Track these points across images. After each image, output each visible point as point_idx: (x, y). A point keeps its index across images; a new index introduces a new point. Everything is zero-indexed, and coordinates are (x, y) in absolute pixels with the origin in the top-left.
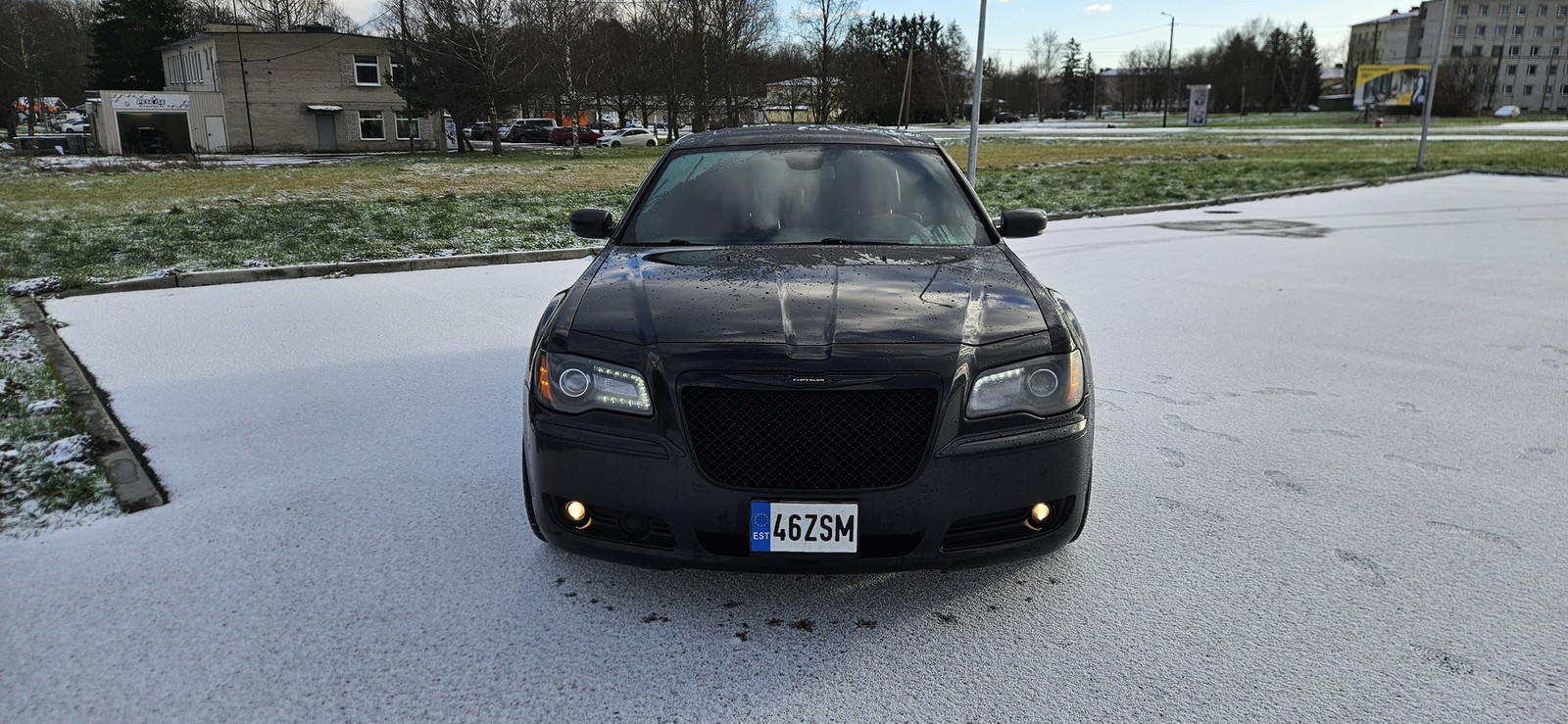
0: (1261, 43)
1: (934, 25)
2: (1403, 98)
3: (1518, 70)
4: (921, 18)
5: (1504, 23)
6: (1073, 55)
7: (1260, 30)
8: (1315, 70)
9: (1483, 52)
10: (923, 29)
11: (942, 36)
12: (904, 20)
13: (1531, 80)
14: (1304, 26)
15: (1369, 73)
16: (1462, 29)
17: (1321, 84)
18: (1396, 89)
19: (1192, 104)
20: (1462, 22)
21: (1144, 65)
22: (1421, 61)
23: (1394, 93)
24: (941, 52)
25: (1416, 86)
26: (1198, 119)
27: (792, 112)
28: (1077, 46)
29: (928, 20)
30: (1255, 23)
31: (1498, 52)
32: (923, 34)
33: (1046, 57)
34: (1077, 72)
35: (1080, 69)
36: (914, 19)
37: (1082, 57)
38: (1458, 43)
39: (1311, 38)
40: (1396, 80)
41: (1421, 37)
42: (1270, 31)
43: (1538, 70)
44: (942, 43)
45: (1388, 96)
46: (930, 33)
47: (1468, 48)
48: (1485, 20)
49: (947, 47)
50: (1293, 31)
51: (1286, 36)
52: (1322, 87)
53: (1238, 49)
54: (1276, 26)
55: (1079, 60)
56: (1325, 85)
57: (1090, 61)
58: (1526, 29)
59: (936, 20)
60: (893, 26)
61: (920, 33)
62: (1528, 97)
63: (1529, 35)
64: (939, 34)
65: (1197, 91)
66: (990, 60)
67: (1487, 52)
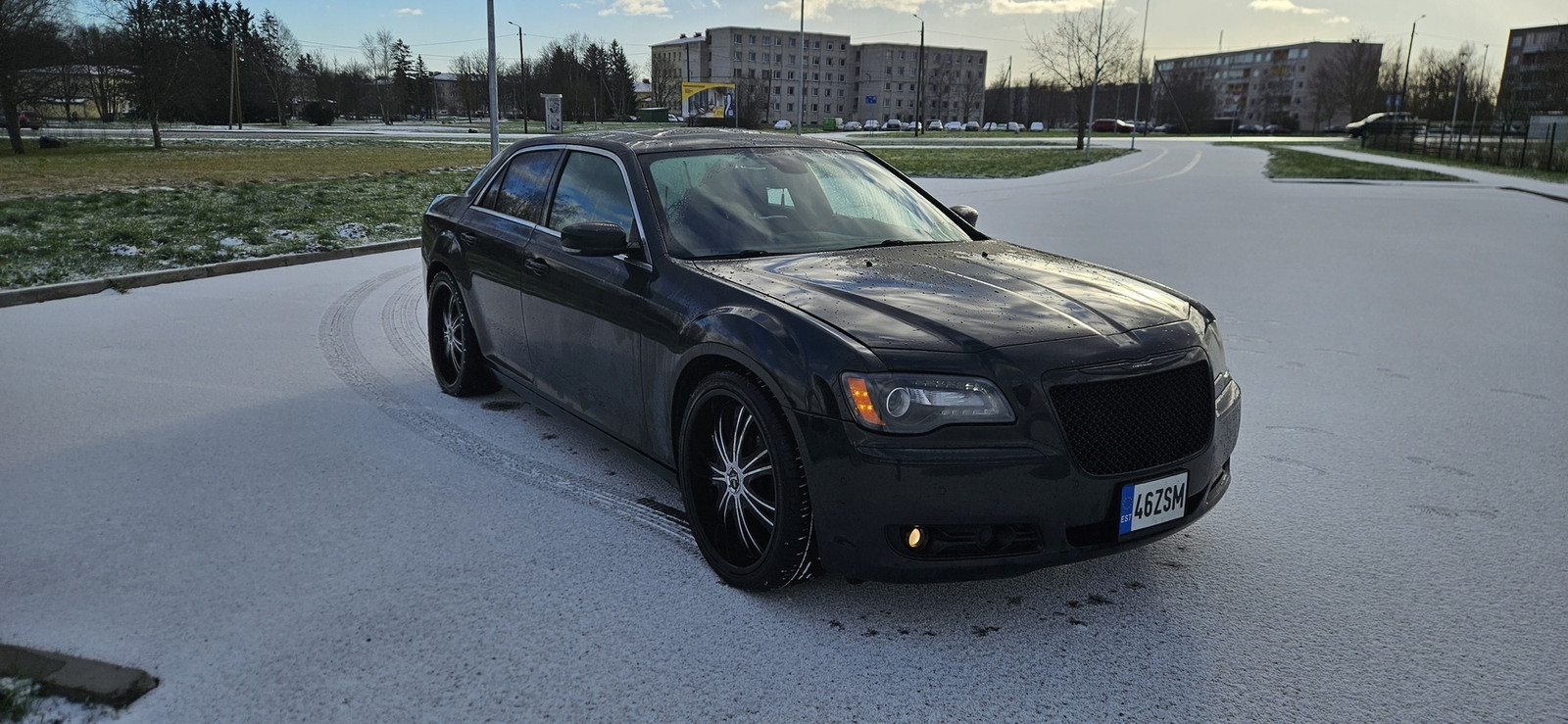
0: (580, 56)
1: (243, 14)
2: (717, 112)
3: (782, 90)
4: (225, 4)
5: (767, 51)
6: (403, 57)
7: (579, 44)
8: (630, 84)
9: (756, 75)
10: (229, 17)
11: (253, 26)
12: (202, 5)
13: (791, 99)
14: (615, 44)
15: (691, 88)
16: (739, 55)
17: (636, 96)
18: (711, 104)
19: (548, 112)
20: (739, 49)
21: (473, 71)
22: (712, 80)
23: (711, 107)
24: (254, 44)
25: (726, 101)
26: (555, 127)
27: (67, 106)
28: (406, 47)
29: (234, 7)
30: (573, 38)
31: (767, 75)
32: (230, 22)
33: (382, 57)
34: (409, 74)
35: (412, 71)
36: (215, 5)
37: (413, 58)
38: (738, 67)
39: (622, 56)
40: (711, 96)
41: (710, 60)
42: (588, 46)
43: (795, 91)
44: (255, 33)
45: (707, 110)
46: (238, 22)
47: (745, 71)
48: (754, 49)
49: (262, 40)
50: (607, 48)
51: (601, 51)
52: (637, 99)
53: (561, 60)
54: (592, 41)
55: (410, 63)
56: (639, 97)
57: (421, 63)
58: (783, 56)
59: (244, 8)
60: (190, 10)
61: (226, 21)
62: (790, 113)
63: (786, 61)
64: (250, 25)
65: (550, 100)
66: (308, 56)
67: (758, 74)
